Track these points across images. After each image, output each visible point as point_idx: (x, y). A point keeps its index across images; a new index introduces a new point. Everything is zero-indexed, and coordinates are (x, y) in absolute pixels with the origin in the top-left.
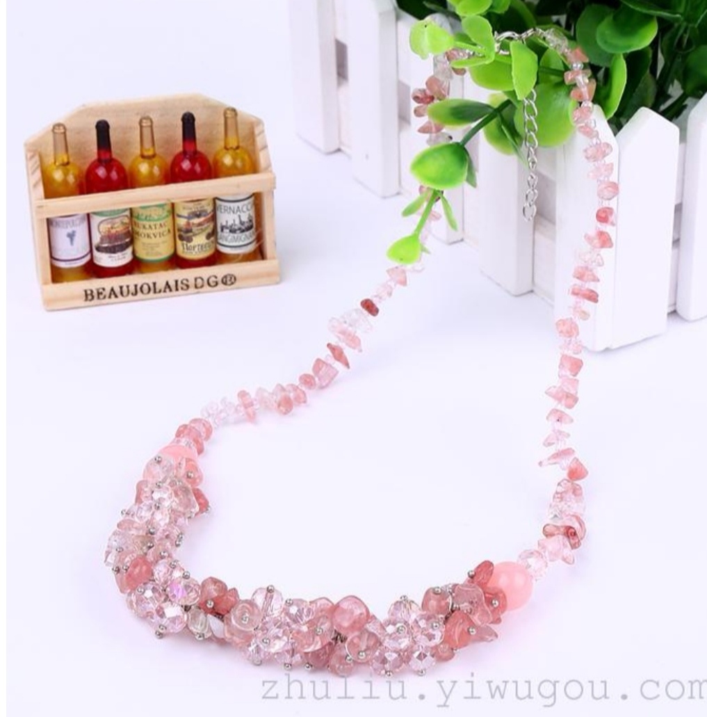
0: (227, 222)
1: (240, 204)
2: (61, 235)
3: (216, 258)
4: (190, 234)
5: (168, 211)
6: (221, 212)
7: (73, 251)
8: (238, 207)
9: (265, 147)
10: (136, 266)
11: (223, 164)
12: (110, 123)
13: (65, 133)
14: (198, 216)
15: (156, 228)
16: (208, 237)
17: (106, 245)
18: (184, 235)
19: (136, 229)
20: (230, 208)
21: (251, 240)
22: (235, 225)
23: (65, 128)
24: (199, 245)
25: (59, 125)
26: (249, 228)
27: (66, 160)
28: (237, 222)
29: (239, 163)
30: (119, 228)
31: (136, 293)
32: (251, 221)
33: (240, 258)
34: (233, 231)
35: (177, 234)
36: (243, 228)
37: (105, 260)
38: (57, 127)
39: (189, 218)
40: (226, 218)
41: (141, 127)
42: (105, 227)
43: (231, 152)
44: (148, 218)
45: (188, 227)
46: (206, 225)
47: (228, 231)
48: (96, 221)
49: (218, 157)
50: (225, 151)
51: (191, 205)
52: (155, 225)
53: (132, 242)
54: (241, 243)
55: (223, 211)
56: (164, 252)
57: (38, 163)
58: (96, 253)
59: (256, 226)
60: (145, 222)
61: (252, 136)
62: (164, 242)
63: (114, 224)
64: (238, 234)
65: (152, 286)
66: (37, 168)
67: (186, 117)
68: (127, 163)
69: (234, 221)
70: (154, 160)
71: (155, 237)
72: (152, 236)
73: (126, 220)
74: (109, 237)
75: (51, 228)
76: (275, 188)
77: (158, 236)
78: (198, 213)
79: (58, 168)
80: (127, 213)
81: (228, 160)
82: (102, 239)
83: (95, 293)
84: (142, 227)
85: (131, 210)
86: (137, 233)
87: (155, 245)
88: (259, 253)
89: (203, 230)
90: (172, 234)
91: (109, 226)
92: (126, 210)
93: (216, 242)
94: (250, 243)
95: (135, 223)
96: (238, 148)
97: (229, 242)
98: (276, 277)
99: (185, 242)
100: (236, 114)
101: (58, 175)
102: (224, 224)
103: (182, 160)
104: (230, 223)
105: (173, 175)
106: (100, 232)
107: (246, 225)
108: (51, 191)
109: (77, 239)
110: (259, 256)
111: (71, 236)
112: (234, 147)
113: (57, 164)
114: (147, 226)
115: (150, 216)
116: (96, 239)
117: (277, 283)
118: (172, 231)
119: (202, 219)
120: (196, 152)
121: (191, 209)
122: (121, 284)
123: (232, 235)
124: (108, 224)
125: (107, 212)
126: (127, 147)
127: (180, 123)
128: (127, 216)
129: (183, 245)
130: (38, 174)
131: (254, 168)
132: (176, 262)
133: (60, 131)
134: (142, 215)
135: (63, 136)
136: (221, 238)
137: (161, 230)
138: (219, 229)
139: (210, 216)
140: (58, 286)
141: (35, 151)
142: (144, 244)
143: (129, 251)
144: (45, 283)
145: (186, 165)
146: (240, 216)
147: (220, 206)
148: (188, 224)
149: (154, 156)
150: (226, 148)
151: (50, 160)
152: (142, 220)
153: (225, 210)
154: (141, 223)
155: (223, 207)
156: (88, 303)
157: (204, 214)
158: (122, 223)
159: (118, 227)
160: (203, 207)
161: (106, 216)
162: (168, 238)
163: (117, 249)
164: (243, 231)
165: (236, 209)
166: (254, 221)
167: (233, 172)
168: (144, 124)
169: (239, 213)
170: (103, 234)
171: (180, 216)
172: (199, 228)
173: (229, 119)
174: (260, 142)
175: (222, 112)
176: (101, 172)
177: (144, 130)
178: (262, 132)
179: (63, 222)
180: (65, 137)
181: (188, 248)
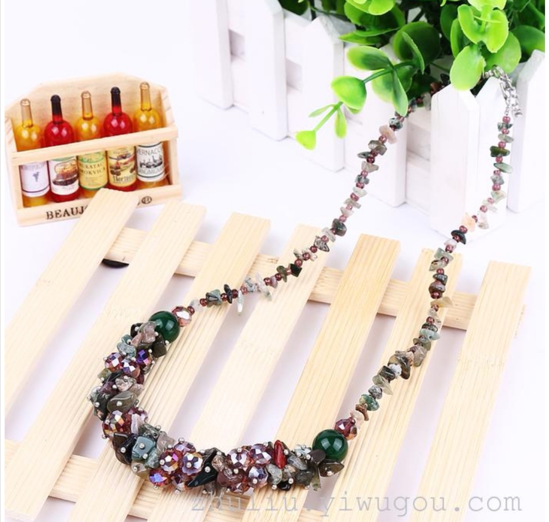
0: (144, 161)
1: (154, 148)
2: (29, 175)
3: (137, 185)
4: (119, 170)
5: (103, 155)
6: (140, 154)
7: (37, 185)
8: (152, 151)
9: (170, 108)
10: (82, 193)
11: (141, 122)
12: (61, 97)
14: (124, 158)
15: (95, 167)
17: (60, 180)
18: (115, 170)
19: (81, 168)
20: (146, 151)
21: (161, 172)
22: (150, 163)
23: (29, 102)
24: (125, 177)
25: (25, 100)
26: (160, 164)
27: (30, 124)
28: (152, 161)
29: (152, 120)
30: (69, 168)
31: (82, 213)
32: (161, 159)
33: (154, 184)
34: (148, 167)
35: (110, 170)
36: (156, 164)
37: (60, 190)
38: (23, 102)
39: (118, 159)
40: (143, 158)
41: (83, 99)
42: (59, 169)
43: (146, 112)
44: (90, 161)
45: (118, 166)
46: (130, 164)
47: (145, 166)
48: (52, 165)
49: (137, 116)
50: (141, 112)
51: (120, 150)
52: (95, 166)
53: (78, 177)
54: (155, 175)
55: (141, 153)
56: (101, 183)
57: (11, 126)
58: (53, 185)
59: (165, 162)
60: (87, 164)
61: (159, 100)
62: (101, 176)
63: (66, 166)
64: (152, 169)
66: (10, 129)
67: (114, 91)
68: (73, 123)
69: (149, 160)
70: (92, 120)
71: (95, 173)
72: (92, 172)
73: (74, 163)
74: (64, 175)
75: (22, 171)
76: (177, 137)
77: (96, 172)
78: (124, 156)
79: (25, 129)
81: (143, 118)
82: (58, 177)
83: (54, 214)
84: (85, 167)
85: (77, 157)
86: (82, 171)
87: (95, 178)
88: (167, 181)
89: (128, 167)
90: (106, 170)
91: (63, 167)
92: (74, 157)
93: (137, 174)
94: (161, 174)
95: (80, 165)
96: (150, 109)
97: (146, 174)
98: (179, 197)
99: (115, 176)
100: (149, 87)
101: (25, 134)
102: (142, 162)
103: (112, 120)
104: (146, 162)
105: (106, 131)
106: (56, 172)
107: (158, 162)
108: (21, 147)
109: (40, 177)
110: (167, 182)
111: (36, 176)
112: (148, 109)
113: (25, 126)
114: (89, 166)
115: (91, 159)
116: (53, 177)
118: (106, 168)
119: (127, 160)
120: (121, 114)
121: (119, 153)
122: (72, 207)
123: (148, 169)
125: (61, 158)
126: (72, 113)
127: (110, 95)
128: (74, 160)
129: (114, 177)
130: (11, 134)
131: (162, 123)
133: (27, 107)
134: (85, 159)
136: (140, 171)
137: (98, 168)
138: (139, 165)
139: (132, 157)
140: (28, 209)
141: (10, 119)
142: (87, 178)
143: (76, 183)
144: (19, 208)
145: (114, 123)
146: (153, 157)
147: (139, 150)
148: (117, 163)
149: (92, 118)
150: (142, 110)
151: (19, 123)
152: (85, 162)
153: (143, 153)
154: (84, 164)
155: (141, 151)
156: (49, 220)
157: (127, 156)
158: (71, 165)
160: (127, 151)
161: (61, 161)
162: (104, 173)
163: (68, 182)
164: (156, 166)
165: (150, 152)
166: (163, 159)
167: (147, 127)
168: (85, 97)
169: (152, 154)
170: (58, 173)
171: (111, 158)
172: (126, 165)
173: (144, 90)
174: (165, 104)
175: (139, 85)
176: (55, 130)
177: (85, 101)
178: (167, 97)
179: (30, 166)
180: (30, 108)
181: (118, 180)
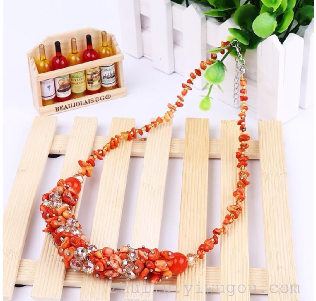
0: (106, 75)
2: (45, 86)
3: (102, 89)
4: (93, 81)
6: (103, 71)
7: (50, 93)
8: (110, 69)
9: (117, 44)
10: (73, 96)
11: (102, 53)
13: (44, 48)
14: (95, 74)
15: (80, 80)
16: (99, 82)
17: (61, 89)
18: (90, 81)
20: (107, 69)
22: (109, 76)
23: (44, 46)
24: (96, 85)
25: (41, 45)
26: (113, 76)
27: (45, 58)
28: (110, 74)
29: (108, 52)
32: (114, 73)
33: (111, 88)
34: (108, 78)
35: (87, 82)
36: (112, 76)
37: (62, 95)
38: (41, 46)
39: (92, 75)
40: (105, 73)
41: (72, 42)
42: (61, 82)
43: (105, 48)
44: (77, 77)
45: (92, 79)
46: (98, 77)
47: (106, 78)
48: (57, 80)
49: (100, 50)
50: (102, 48)
51: (92, 70)
52: (80, 79)
53: (71, 87)
54: (111, 82)
55: (104, 71)
56: (83, 89)
57: (34, 61)
58: (58, 93)
59: (116, 75)
60: (76, 79)
61: (111, 41)
62: (83, 85)
64: (110, 79)
67: (88, 36)
68: (66, 57)
69: (108, 74)
70: (77, 54)
71: (80, 84)
72: (79, 83)
73: (69, 79)
74: (63, 86)
75: (42, 85)
78: (95, 73)
80: (69, 76)
81: (104, 51)
82: (60, 87)
86: (73, 83)
87: (80, 87)
88: (117, 86)
89: (97, 79)
90: (85, 82)
91: (63, 81)
92: (68, 75)
93: (101, 83)
94: (114, 82)
95: (72, 80)
96: (107, 46)
97: (107, 82)
98: (125, 94)
99: (90, 84)
100: (106, 33)
101: (42, 64)
102: (104, 76)
103: (87, 54)
105: (84, 59)
106: (59, 84)
107: (113, 75)
108: (41, 71)
109: (51, 88)
111: (49, 87)
112: (106, 46)
113: (42, 60)
114: (77, 80)
115: (78, 76)
116: (58, 87)
117: (126, 96)
118: (85, 80)
119: (97, 75)
120: (92, 50)
121: (92, 71)
123: (108, 79)
124: (62, 81)
125: (62, 76)
127: (86, 39)
128: (68, 77)
129: (90, 86)
131: (113, 53)
132: (88, 92)
133: (42, 48)
134: (75, 76)
136: (103, 81)
138: (102, 78)
139: (99, 73)
140: (45, 107)
142: (75, 87)
143: (70, 90)
144: (40, 107)
145: (89, 55)
146: (110, 72)
148: (92, 77)
150: (103, 46)
152: (74, 78)
155: (103, 69)
156: (57, 112)
157: (97, 73)
159: (66, 82)
160: (96, 70)
161: (62, 78)
162: (84, 84)
163: (66, 90)
164: (112, 78)
167: (106, 55)
168: (73, 41)
169: (110, 71)
171: (88, 75)
173: (104, 35)
174: (114, 43)
175: (101, 33)
176: (58, 61)
177: (73, 43)
178: (115, 39)
179: (46, 82)
180: (44, 49)
181: (92, 87)
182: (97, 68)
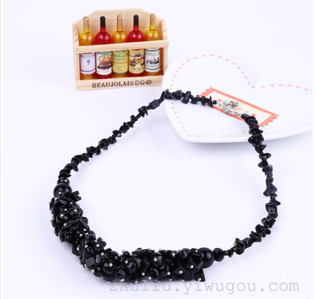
0: (149, 59)
1: (155, 52)
2: (84, 60)
3: (144, 74)
4: (134, 63)
5: (126, 54)
6: (147, 55)
7: (89, 68)
8: (154, 54)
9: (166, 30)
10: (113, 75)
11: (149, 36)
12: (106, 17)
13: (88, 20)
14: (138, 56)
15: (121, 60)
16: (142, 65)
17: (101, 66)
18: (132, 63)
19: (114, 60)
20: (151, 54)
21: (158, 67)
22: (152, 61)
23: (88, 18)
24: (138, 68)
25: (86, 17)
26: (157, 62)
27: (88, 32)
28: (153, 59)
29: (155, 36)
31: (112, 86)
32: (158, 59)
33: (153, 74)
34: (151, 63)
35: (130, 63)
36: (155, 62)
37: (101, 72)
38: (85, 18)
39: (135, 57)
40: (149, 58)
41: (118, 19)
42: (101, 59)
43: (152, 31)
44: (119, 56)
45: (134, 61)
46: (141, 60)
47: (149, 63)
48: (98, 56)
49: (147, 33)
50: (150, 31)
51: (135, 51)
52: (121, 59)
53: (112, 66)
54: (154, 68)
55: (148, 55)
56: (124, 70)
58: (98, 69)
59: (161, 61)
60: (117, 58)
61: (160, 26)
62: (124, 66)
63: (105, 58)
64: (153, 64)
65: (118, 83)
66: (77, 34)
67: (135, 17)
68: (111, 34)
69: (152, 59)
70: (122, 33)
71: (121, 63)
72: (120, 63)
73: (110, 57)
74: (104, 63)
75: (81, 58)
76: (168, 46)
77: (122, 63)
78: (138, 55)
79: (85, 34)
80: (110, 54)
81: (151, 35)
82: (100, 64)
83: (96, 85)
84: (116, 59)
85: (112, 52)
86: (114, 62)
87: (121, 67)
88: (161, 72)
89: (140, 62)
90: (127, 63)
91: (103, 58)
92: (110, 52)
93: (145, 67)
94: (158, 68)
95: (113, 58)
96: (155, 30)
97: (150, 67)
99: (132, 67)
100: (155, 17)
101: (85, 37)
102: (148, 60)
103: (133, 34)
104: (150, 60)
105: (129, 39)
106: (99, 61)
107: (157, 61)
108: (82, 43)
109: (90, 63)
110: (161, 74)
111: (88, 61)
112: (153, 29)
113: (85, 33)
114: (118, 59)
115: (119, 55)
116: (98, 64)
118: (127, 61)
119: (139, 58)
120: (138, 31)
121: (135, 53)
122: (107, 82)
123: (151, 64)
124: (103, 57)
125: (102, 52)
126: (112, 28)
127: (133, 19)
128: (110, 55)
129: (131, 68)
130: (77, 37)
131: (160, 38)
132: (129, 74)
133: (86, 21)
134: (116, 55)
135: (87, 21)
136: (146, 66)
137: (124, 61)
138: (146, 62)
139: (143, 56)
140: (82, 81)
141: (76, 28)
142: (116, 66)
143: (110, 69)
144: (78, 80)
145: (134, 36)
146: (154, 57)
147: (147, 53)
148: (134, 59)
149: (122, 31)
150: (150, 30)
151: (81, 31)
153: (149, 54)
154: (115, 58)
155: (148, 53)
156: (94, 88)
157: (140, 55)
158: (108, 58)
159: (106, 59)
160: (140, 53)
161: (102, 54)
162: (126, 65)
163: (106, 68)
164: (155, 63)
165: (153, 54)
166: (160, 60)
167: (153, 39)
168: (119, 18)
169: (154, 56)
170: (101, 61)
171: (131, 56)
172: (138, 61)
173: (152, 18)
174: (163, 28)
175: (150, 15)
176: (101, 37)
177: (119, 21)
178: (164, 24)
179: (86, 56)
180: (88, 22)
181: (133, 69)
182: (141, 51)
